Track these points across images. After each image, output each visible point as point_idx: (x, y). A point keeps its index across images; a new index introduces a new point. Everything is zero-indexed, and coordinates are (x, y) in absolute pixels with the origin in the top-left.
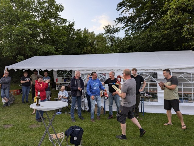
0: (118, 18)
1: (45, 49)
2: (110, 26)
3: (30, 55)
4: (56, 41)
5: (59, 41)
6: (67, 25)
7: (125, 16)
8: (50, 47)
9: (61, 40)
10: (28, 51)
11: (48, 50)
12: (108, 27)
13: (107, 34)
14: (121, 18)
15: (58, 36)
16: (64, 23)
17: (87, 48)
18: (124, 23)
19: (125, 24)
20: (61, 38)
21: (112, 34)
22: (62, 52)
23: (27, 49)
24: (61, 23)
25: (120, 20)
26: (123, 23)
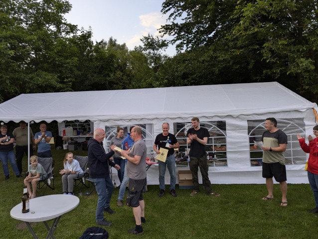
0: (164, 26)
1: (40, 81)
2: (151, 37)
3: (13, 91)
4: (59, 66)
5: (65, 65)
6: (78, 35)
7: (176, 23)
8: (50, 77)
9: (68, 63)
10: (9, 84)
11: (47, 81)
12: (149, 39)
13: (148, 51)
14: (169, 25)
15: (63, 56)
16: (72, 32)
17: (114, 75)
18: (174, 34)
19: (176, 35)
20: (68, 61)
21: (155, 51)
22: (71, 83)
23: (8, 82)
24: (67, 33)
25: (167, 29)
26: (172, 34)
